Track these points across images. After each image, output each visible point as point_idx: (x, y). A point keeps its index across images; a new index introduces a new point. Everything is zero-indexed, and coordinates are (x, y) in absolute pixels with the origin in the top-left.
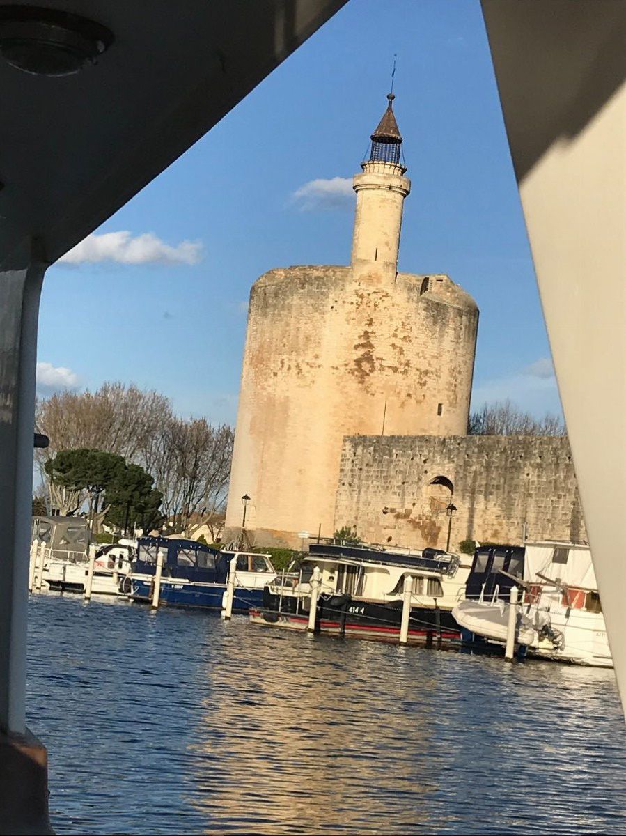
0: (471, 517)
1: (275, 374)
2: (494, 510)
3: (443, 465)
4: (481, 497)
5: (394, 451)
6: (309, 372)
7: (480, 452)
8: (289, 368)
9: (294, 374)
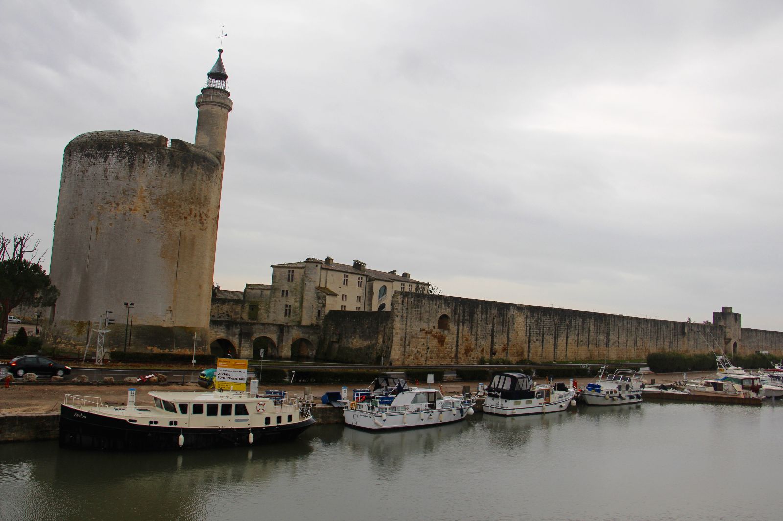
0: (458, 332)
1: (186, 218)
2: (466, 329)
3: (446, 309)
4: (461, 324)
5: (424, 301)
6: (205, 220)
7: (461, 304)
8: (195, 216)
9: (198, 220)
